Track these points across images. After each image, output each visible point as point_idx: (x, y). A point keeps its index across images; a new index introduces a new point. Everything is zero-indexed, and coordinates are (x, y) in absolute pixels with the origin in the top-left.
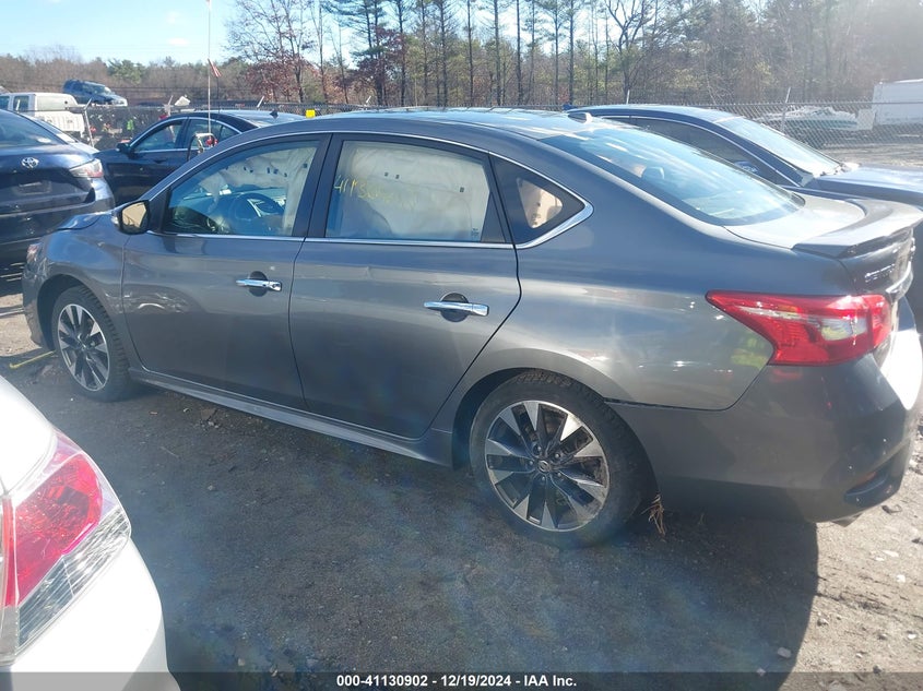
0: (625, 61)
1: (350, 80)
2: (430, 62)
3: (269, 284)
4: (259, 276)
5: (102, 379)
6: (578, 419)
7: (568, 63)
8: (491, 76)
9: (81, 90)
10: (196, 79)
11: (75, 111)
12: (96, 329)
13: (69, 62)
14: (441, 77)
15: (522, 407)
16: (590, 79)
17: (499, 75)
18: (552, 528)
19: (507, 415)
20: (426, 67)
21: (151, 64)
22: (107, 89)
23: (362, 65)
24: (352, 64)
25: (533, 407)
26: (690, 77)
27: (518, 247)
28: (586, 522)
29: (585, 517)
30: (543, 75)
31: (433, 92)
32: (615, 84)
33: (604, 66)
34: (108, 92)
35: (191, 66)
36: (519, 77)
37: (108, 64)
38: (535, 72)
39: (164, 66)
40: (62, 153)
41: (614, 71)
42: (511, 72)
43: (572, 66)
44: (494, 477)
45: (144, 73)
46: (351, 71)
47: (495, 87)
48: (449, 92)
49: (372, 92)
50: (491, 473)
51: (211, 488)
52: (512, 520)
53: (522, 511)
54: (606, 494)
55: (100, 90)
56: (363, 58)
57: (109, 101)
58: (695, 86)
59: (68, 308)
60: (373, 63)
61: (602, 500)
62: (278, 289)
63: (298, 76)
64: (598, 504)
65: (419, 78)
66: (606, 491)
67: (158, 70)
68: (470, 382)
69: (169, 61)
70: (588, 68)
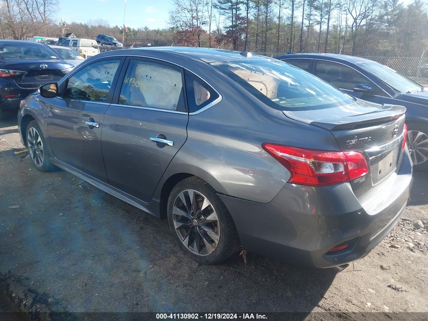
0: (354, 35)
1: (222, 40)
2: (259, 33)
3: (94, 124)
4: (92, 121)
5: (42, 162)
6: (208, 201)
7: (325, 36)
8: (288, 40)
9: (104, 39)
10: (156, 36)
11: (96, 47)
12: (39, 139)
13: (104, 27)
14: (264, 39)
15: (187, 192)
16: (336, 43)
17: (291, 40)
18: (197, 254)
19: (181, 195)
20: (257, 34)
21: (139, 29)
22: (115, 39)
23: (227, 32)
24: (224, 33)
25: (191, 192)
26: (387, 44)
27: (190, 114)
28: (211, 252)
29: (210, 249)
30: (313, 41)
31: (259, 47)
32: (348, 46)
33: (343, 37)
34: (115, 41)
35: (155, 30)
36: (301, 41)
37: (121, 29)
38: (309, 40)
39: (144, 30)
40: (59, 63)
41: (348, 40)
42: (297, 38)
43: (327, 37)
44: (176, 225)
45: (135, 33)
46: (223, 35)
47: (289, 45)
48: (267, 47)
49: (231, 46)
50: (175, 223)
51: (61, 214)
52: (181, 246)
53: (185, 242)
54: (218, 239)
55: (112, 39)
56: (228, 29)
57: (115, 44)
58: (390, 49)
59: (31, 129)
60: (233, 32)
61: (217, 242)
62: (97, 126)
63: (199, 36)
64: (216, 244)
65: (253, 40)
66: (218, 237)
67: (141, 32)
68: (166, 178)
69: (146, 28)
70: (335, 38)
